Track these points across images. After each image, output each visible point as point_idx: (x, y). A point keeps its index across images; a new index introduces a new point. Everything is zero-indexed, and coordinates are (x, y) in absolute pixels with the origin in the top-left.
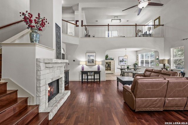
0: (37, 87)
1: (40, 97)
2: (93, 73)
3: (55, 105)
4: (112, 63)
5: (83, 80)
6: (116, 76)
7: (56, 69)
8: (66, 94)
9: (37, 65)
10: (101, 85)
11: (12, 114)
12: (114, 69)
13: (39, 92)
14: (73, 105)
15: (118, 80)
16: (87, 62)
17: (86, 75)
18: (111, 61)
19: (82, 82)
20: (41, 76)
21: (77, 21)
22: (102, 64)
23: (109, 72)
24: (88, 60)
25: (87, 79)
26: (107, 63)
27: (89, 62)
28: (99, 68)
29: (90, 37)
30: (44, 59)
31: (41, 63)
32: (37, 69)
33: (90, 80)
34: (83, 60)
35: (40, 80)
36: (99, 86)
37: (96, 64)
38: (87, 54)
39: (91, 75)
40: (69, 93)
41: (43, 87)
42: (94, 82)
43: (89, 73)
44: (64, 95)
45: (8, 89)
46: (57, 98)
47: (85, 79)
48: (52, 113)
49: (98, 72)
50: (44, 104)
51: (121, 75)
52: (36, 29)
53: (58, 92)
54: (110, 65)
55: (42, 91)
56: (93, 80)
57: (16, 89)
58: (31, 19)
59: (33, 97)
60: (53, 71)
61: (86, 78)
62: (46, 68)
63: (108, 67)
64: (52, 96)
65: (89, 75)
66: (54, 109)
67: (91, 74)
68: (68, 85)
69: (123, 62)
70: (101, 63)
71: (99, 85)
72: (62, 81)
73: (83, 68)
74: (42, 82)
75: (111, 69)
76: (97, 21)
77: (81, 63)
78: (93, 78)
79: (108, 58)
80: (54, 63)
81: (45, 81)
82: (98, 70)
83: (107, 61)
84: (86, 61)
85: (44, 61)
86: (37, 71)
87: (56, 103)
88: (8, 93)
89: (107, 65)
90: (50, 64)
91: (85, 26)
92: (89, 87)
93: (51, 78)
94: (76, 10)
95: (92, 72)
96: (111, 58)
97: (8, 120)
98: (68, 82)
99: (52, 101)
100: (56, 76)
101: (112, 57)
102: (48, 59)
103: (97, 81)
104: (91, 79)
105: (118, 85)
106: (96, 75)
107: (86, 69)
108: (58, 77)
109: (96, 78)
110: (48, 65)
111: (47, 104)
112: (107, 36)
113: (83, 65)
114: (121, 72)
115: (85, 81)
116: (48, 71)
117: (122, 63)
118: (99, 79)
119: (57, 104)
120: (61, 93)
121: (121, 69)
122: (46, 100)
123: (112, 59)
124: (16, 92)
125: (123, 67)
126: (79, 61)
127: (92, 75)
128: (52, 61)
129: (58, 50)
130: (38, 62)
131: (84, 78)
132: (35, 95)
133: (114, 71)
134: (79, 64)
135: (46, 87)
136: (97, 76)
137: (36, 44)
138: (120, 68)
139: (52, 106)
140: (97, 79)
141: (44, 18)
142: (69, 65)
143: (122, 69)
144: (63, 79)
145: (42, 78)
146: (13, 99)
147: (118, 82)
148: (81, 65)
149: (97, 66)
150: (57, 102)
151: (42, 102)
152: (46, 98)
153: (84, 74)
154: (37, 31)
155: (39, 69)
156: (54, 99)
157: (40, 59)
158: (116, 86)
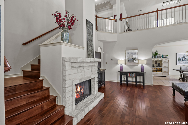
0: (63, 87)
1: (66, 98)
2: (134, 75)
3: (82, 108)
4: (163, 63)
5: (122, 82)
6: (171, 80)
7: (85, 69)
8: (98, 97)
9: (63, 65)
10: (145, 92)
11: (39, 111)
12: (168, 70)
13: (65, 93)
14: (103, 112)
15: (175, 88)
16: (127, 61)
17: (125, 76)
18: (163, 60)
19: (121, 84)
20: (66, 76)
21: (115, 16)
22: (147, 64)
23: (159, 74)
24: (128, 58)
25: (127, 81)
26: (156, 62)
27: (129, 61)
28: (142, 69)
29: (130, 30)
30: (70, 58)
31: (66, 62)
32: (63, 68)
33: (131, 83)
34: (122, 59)
35: (66, 80)
36: (143, 93)
37: (138, 63)
38: (127, 52)
39: (131, 77)
40: (102, 96)
41: (69, 88)
42: (136, 86)
43: (129, 74)
44: (95, 98)
45: (44, 86)
46: (87, 100)
47: (124, 81)
48: (77, 119)
49: (142, 74)
50: (71, 106)
51: (180, 79)
52: (66, 28)
53: (90, 93)
54: (161, 64)
55: (68, 92)
56: (135, 83)
57: (49, 87)
58: (61, 18)
59: (60, 97)
60: (83, 71)
61: (126, 79)
62: (73, 68)
63: (158, 67)
64: (83, 97)
65: (130, 77)
66: (80, 115)
67: (132, 75)
68: (105, 86)
69: (184, 61)
70: (145, 62)
71: (143, 91)
72: (94, 82)
73: (121, 68)
74: (68, 83)
75: (163, 70)
76: (140, 11)
77: (119, 62)
78: (134, 80)
79: (158, 55)
80: (79, 62)
81: (71, 82)
82: (141, 71)
83: (156, 59)
84: (125, 60)
85: (70, 61)
86: (63, 70)
87: (84, 106)
88: (44, 89)
89: (156, 65)
90: (76, 64)
91: (125, 18)
92: (127, 91)
93: (80, 78)
94: (114, 4)
95: (133, 73)
96: (162, 56)
97: (34, 118)
98: (105, 83)
99: (82, 103)
100: (86, 76)
101: (165, 54)
102: (74, 58)
103: (140, 85)
104: (133, 82)
105: (174, 95)
106: (138, 77)
107: (126, 69)
108: (89, 77)
109: (138, 80)
110: (74, 65)
111: (75, 106)
112: (155, 26)
113: (121, 65)
114: (181, 75)
115: (124, 83)
116: (75, 71)
117: (182, 63)
118: (143, 82)
119: (85, 108)
120: (93, 95)
121: (180, 72)
122: (73, 102)
123: (165, 56)
124: (48, 89)
125: (183, 68)
126: (118, 60)
127: (133, 77)
128: (77, 60)
129: (90, 48)
130: (64, 61)
131: (123, 79)
132: (61, 95)
133: (168, 72)
134: (117, 64)
135: (72, 88)
136: (140, 79)
137: (61, 43)
138: (179, 69)
139: (79, 110)
140: (140, 82)
141: (73, 15)
142: (106, 64)
143: (183, 71)
144: (96, 80)
145: (67, 78)
146: (46, 96)
147: (174, 90)
148: (120, 65)
149: (140, 65)
150: (86, 105)
151: (67, 103)
152: (72, 100)
153: (124, 74)
154: (67, 30)
155: (65, 69)
156: (84, 101)
157: (65, 58)
158: (171, 96)
